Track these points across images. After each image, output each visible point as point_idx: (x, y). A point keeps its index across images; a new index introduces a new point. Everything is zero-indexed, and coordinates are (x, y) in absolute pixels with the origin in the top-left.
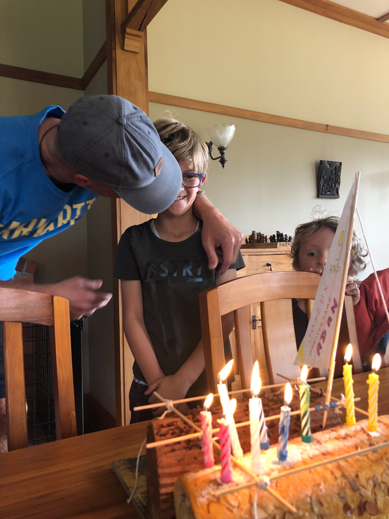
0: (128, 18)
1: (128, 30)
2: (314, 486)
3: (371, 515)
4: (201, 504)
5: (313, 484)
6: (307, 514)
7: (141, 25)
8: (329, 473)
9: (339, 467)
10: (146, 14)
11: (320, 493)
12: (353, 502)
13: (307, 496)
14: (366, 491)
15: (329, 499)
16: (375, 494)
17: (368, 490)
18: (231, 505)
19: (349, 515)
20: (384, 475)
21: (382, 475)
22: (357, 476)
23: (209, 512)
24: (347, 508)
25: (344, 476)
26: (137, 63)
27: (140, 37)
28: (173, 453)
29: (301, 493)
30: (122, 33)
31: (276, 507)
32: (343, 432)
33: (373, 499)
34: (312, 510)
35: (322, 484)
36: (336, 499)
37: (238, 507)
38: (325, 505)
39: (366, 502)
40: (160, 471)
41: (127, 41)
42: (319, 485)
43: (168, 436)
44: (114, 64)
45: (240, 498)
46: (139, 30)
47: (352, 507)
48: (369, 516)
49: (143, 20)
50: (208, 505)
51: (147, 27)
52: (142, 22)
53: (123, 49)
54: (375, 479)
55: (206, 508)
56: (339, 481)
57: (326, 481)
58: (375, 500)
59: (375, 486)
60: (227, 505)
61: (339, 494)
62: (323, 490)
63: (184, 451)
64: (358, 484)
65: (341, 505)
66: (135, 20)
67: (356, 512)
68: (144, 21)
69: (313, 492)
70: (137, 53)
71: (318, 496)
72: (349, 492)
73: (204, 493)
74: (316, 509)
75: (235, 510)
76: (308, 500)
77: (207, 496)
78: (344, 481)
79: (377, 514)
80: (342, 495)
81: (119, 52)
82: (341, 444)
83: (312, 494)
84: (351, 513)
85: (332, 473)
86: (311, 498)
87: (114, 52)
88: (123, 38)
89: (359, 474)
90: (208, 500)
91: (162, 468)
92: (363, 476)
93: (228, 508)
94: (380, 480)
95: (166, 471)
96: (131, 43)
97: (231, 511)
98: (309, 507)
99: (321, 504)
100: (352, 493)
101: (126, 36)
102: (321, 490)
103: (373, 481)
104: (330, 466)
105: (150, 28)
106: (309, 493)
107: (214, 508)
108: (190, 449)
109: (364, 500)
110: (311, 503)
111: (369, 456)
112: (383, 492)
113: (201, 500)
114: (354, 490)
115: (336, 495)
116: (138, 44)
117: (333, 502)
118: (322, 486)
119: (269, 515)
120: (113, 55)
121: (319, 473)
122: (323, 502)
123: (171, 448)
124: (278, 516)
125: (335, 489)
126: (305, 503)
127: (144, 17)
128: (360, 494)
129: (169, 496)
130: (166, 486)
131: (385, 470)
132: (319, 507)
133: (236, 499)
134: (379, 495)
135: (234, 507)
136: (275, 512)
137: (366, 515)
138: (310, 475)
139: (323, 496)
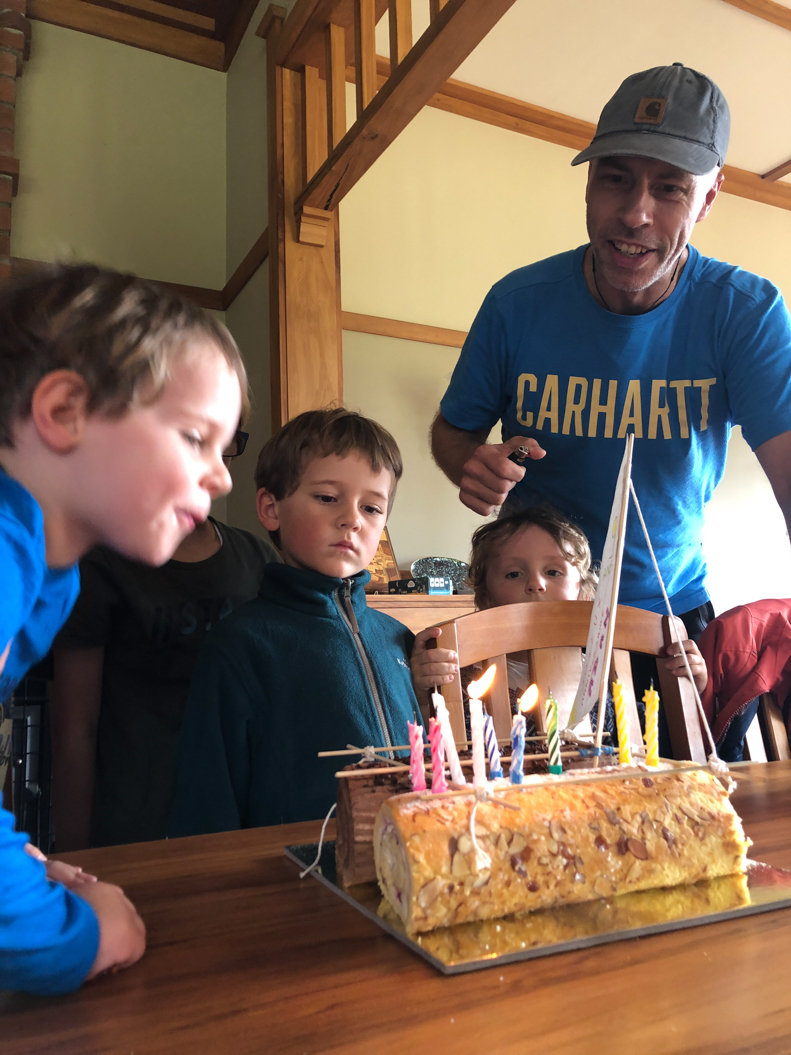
0: (306, 191)
1: (307, 210)
2: (556, 811)
3: (637, 858)
4: (405, 815)
5: (555, 809)
6: (543, 838)
7: (329, 200)
8: (579, 800)
9: (593, 797)
10: (338, 184)
11: (563, 820)
12: (610, 836)
13: (544, 819)
14: (630, 827)
15: (575, 827)
16: (643, 832)
17: (633, 826)
18: (443, 818)
19: (603, 850)
20: (659, 812)
21: (655, 812)
22: (619, 809)
23: (414, 820)
24: (600, 841)
26: (322, 262)
27: (327, 219)
29: (537, 816)
30: (295, 214)
31: (501, 827)
33: (639, 837)
34: (551, 835)
35: (568, 809)
36: (585, 831)
37: (452, 821)
38: (570, 832)
39: (627, 840)
40: (355, 814)
41: (304, 228)
42: (562, 811)
44: (281, 266)
45: (455, 814)
46: (326, 208)
47: (609, 841)
48: (633, 858)
49: (334, 192)
50: (414, 816)
51: (340, 203)
52: (331, 196)
53: (297, 240)
54: (644, 815)
55: (411, 819)
56: (592, 811)
57: (572, 807)
58: (643, 839)
59: (643, 822)
60: (438, 818)
61: (590, 825)
62: (568, 817)
64: (618, 818)
65: (592, 837)
66: (320, 193)
67: (614, 848)
68: (334, 195)
69: (553, 818)
70: (321, 246)
71: (560, 821)
72: (604, 825)
73: (409, 805)
74: (556, 835)
75: (448, 824)
76: (546, 824)
77: (414, 809)
78: (598, 811)
79: (647, 859)
80: (595, 825)
81: (290, 246)
82: (602, 775)
84: (607, 847)
85: (583, 801)
86: (550, 822)
87: (281, 245)
88: (298, 222)
89: (622, 807)
90: (414, 812)
92: (627, 810)
93: (439, 821)
94: (651, 817)
96: (310, 231)
97: (443, 824)
98: (547, 831)
99: (564, 831)
100: (609, 826)
101: (303, 219)
102: (565, 817)
103: (641, 816)
104: (580, 793)
105: (343, 205)
106: (549, 817)
107: (421, 819)
109: (625, 837)
110: (549, 828)
111: (640, 790)
112: (656, 831)
113: (405, 811)
114: (612, 822)
115: (586, 825)
116: (323, 232)
117: (580, 831)
118: (568, 813)
119: (492, 833)
120: (280, 250)
121: (564, 801)
122: (567, 829)
123: (369, 789)
124: (503, 837)
125: (586, 818)
126: (541, 826)
127: (334, 188)
128: (621, 828)
129: (367, 846)
130: (363, 833)
131: (661, 807)
132: (561, 833)
133: (451, 814)
134: (649, 835)
135: (447, 820)
136: (501, 830)
137: (629, 856)
138: (552, 801)
139: (567, 823)
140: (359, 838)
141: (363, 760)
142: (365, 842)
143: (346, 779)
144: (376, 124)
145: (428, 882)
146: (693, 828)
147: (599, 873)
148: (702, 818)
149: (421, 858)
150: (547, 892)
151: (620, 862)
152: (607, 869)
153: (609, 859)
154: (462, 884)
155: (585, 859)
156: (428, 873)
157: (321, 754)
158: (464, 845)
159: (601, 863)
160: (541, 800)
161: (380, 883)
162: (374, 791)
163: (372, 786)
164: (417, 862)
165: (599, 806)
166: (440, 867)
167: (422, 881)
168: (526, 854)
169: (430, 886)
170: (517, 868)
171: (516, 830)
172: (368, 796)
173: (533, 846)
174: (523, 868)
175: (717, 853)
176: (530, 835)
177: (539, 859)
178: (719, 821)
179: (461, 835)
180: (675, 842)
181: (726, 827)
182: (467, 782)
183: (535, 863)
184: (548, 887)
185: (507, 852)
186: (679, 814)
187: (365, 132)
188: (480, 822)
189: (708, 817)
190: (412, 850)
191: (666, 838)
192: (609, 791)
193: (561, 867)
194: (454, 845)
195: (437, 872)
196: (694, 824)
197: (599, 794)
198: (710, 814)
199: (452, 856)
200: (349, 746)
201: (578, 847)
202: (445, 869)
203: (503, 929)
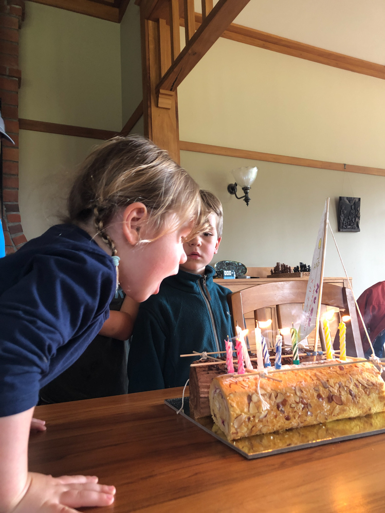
0: (161, 82)
1: (161, 91)
2: (298, 382)
3: (337, 404)
4: (226, 384)
6: (292, 395)
7: (173, 86)
8: (309, 377)
9: (315, 375)
10: (177, 78)
11: (302, 386)
12: (324, 394)
13: (292, 386)
14: (333, 389)
15: (307, 389)
16: (340, 392)
17: (335, 389)
19: (321, 400)
20: (347, 382)
21: (345, 382)
22: (328, 381)
23: (230, 387)
24: (319, 396)
26: (169, 117)
27: (171, 96)
29: (289, 384)
30: (156, 94)
31: (272, 390)
33: (338, 394)
34: (296, 393)
35: (303, 381)
36: (311, 390)
37: (248, 387)
38: (304, 392)
39: (332, 396)
40: (200, 384)
41: (160, 100)
42: (301, 382)
44: (149, 119)
45: (250, 384)
46: (171, 90)
47: (323, 396)
48: (335, 404)
49: (175, 82)
50: (230, 385)
51: (178, 88)
52: (174, 84)
53: (157, 106)
54: (340, 383)
56: (315, 382)
57: (306, 380)
58: (340, 395)
59: (340, 387)
61: (314, 388)
62: (304, 385)
64: (328, 385)
65: (316, 394)
66: (168, 83)
67: (326, 400)
68: (175, 84)
69: (297, 385)
70: (169, 109)
71: (300, 387)
72: (321, 388)
73: (227, 380)
74: (298, 394)
76: (293, 388)
78: (318, 382)
79: (342, 404)
80: (317, 389)
81: (154, 110)
82: (318, 365)
84: (323, 399)
85: (311, 377)
86: (295, 387)
87: (149, 109)
88: (158, 97)
89: (329, 380)
90: (230, 383)
91: (202, 382)
92: (332, 381)
93: (242, 387)
94: (344, 384)
95: (204, 384)
96: (163, 102)
97: (244, 388)
98: (294, 391)
100: (324, 389)
101: (160, 95)
102: (302, 385)
103: (339, 384)
104: (309, 373)
105: (180, 88)
106: (295, 385)
107: (233, 386)
109: (332, 394)
110: (295, 390)
111: (338, 372)
112: (346, 391)
113: (226, 382)
114: (325, 387)
115: (312, 388)
116: (170, 102)
117: (310, 392)
118: (303, 383)
119: (268, 392)
120: (149, 111)
121: (302, 377)
122: (303, 390)
123: (206, 372)
124: (273, 394)
125: (312, 385)
126: (291, 389)
127: (174, 80)
128: (329, 390)
129: (206, 399)
130: (204, 393)
131: (348, 380)
132: (300, 393)
133: (247, 384)
134: (343, 393)
135: (246, 387)
136: (272, 391)
137: (334, 403)
138: (295, 377)
139: (303, 388)
140: (202, 396)
141: (202, 358)
142: (205, 397)
143: (195, 368)
144: (195, 47)
145: (238, 416)
146: (364, 390)
147: (319, 411)
148: (368, 385)
149: (235, 405)
150: (294, 420)
151: (329, 406)
152: (324, 410)
153: (324, 405)
154: (254, 417)
155: (312, 405)
156: (238, 412)
157: (181, 356)
158: (255, 398)
159: (320, 407)
160: (290, 377)
161: (213, 417)
162: (208, 373)
163: (207, 371)
164: (233, 407)
165: (318, 379)
166: (244, 410)
167: (235, 416)
168: (284, 403)
169: (239, 418)
170: (280, 409)
171: (279, 391)
172: (206, 375)
173: (287, 399)
174: (283, 409)
175: (376, 402)
176: (286, 393)
177: (291, 405)
178: (377, 386)
179: (253, 394)
180: (355, 396)
181: (380, 389)
182: (254, 368)
183: (289, 407)
184: (295, 418)
185: (275, 402)
186: (357, 383)
187: (190, 51)
188: (262, 388)
189: (371, 384)
190: (230, 401)
191: (351, 394)
192: (323, 372)
193: (301, 409)
194: (250, 398)
195: (242, 411)
196: (365, 388)
197: (318, 373)
198: (372, 383)
199: (249, 404)
200: (194, 352)
201: (309, 399)
202: (246, 410)
203: (274, 438)
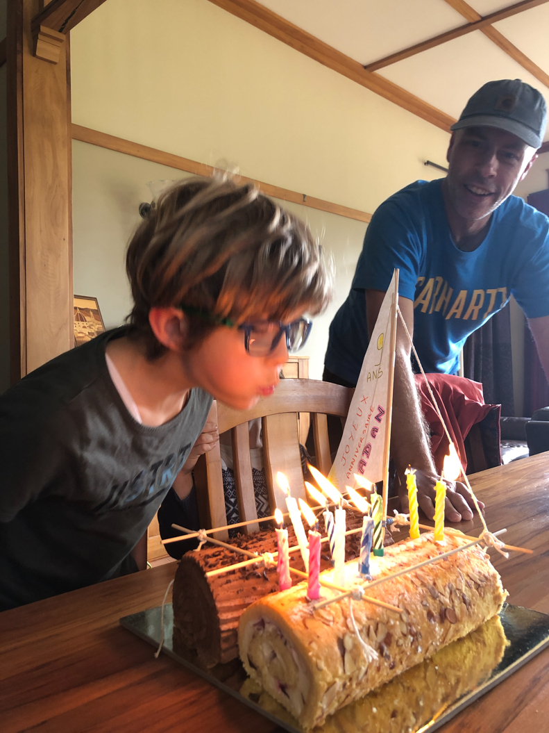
0: (42, 15)
1: (43, 29)
2: (399, 595)
3: (451, 623)
4: (296, 621)
5: (398, 593)
6: (398, 623)
7: (64, 24)
8: (410, 582)
9: (417, 576)
10: (74, 12)
11: (406, 602)
12: (434, 610)
13: (394, 605)
15: (413, 606)
16: (453, 602)
17: (446, 597)
18: (326, 619)
19: (433, 622)
21: (456, 582)
22: (435, 584)
23: (306, 627)
24: (430, 615)
25: (423, 584)
26: (55, 77)
27: (61, 41)
28: (229, 585)
30: (32, 31)
31: (368, 618)
32: (411, 544)
33: (451, 605)
34: (401, 619)
35: (406, 592)
36: (419, 607)
37: (334, 621)
38: (412, 613)
39: (446, 610)
40: (218, 605)
41: (40, 44)
42: (403, 594)
43: (219, 565)
44: (19, 74)
46: (60, 31)
47: (435, 614)
48: (448, 623)
49: (69, 18)
50: (304, 622)
51: (71, 31)
52: (67, 21)
53: (33, 53)
54: (451, 586)
55: (302, 625)
56: (420, 590)
57: (408, 590)
58: (453, 606)
59: (451, 593)
60: (323, 620)
61: (422, 602)
62: (408, 599)
63: (241, 581)
64: (437, 592)
65: (425, 612)
67: (438, 619)
68: (69, 21)
70: (55, 63)
71: (404, 604)
72: (429, 600)
74: (404, 618)
75: (331, 624)
76: (397, 609)
77: (300, 614)
78: (425, 589)
79: (456, 622)
80: (425, 603)
81: (27, 58)
82: (413, 555)
83: (399, 603)
85: (412, 582)
86: (398, 607)
87: (19, 56)
88: (35, 39)
89: (436, 582)
90: (301, 617)
91: (221, 601)
92: (440, 583)
93: (324, 623)
94: (454, 587)
95: (226, 604)
96: (45, 48)
97: (328, 625)
98: (398, 615)
99: (408, 613)
100: (433, 601)
101: (40, 36)
102: (406, 599)
103: (449, 587)
104: (408, 575)
107: (309, 623)
108: (247, 578)
109: (443, 608)
110: (399, 612)
111: (442, 564)
112: (459, 598)
115: (419, 603)
116: (57, 51)
117: (418, 611)
118: (407, 595)
119: (364, 626)
120: (19, 60)
121: (401, 584)
122: (410, 610)
124: (372, 627)
125: (418, 597)
126: (394, 612)
127: (70, 14)
128: (440, 601)
130: (227, 622)
131: (458, 577)
132: (407, 615)
133: (329, 613)
134: (457, 602)
135: (330, 621)
136: (369, 622)
138: (394, 586)
139: (408, 604)
145: (332, 684)
146: (477, 589)
147: (430, 642)
148: (481, 581)
149: (322, 665)
150: (401, 667)
151: (442, 630)
152: (436, 637)
153: (437, 629)
154: (351, 679)
155: (423, 634)
156: (329, 678)
158: (348, 643)
159: (432, 633)
164: (320, 670)
166: (337, 672)
167: (326, 687)
168: (388, 639)
169: (331, 690)
170: (384, 654)
171: (378, 619)
172: (226, 586)
173: (391, 631)
174: (388, 653)
175: (490, 607)
176: (388, 622)
177: (397, 642)
178: (490, 580)
179: (344, 635)
180: (470, 605)
181: (495, 585)
183: (395, 646)
184: (401, 663)
185: (376, 642)
186: (468, 580)
189: (484, 579)
190: (314, 659)
191: (465, 602)
192: (425, 569)
193: (410, 644)
194: (341, 643)
195: (335, 675)
196: (478, 586)
197: (421, 573)
198: (484, 576)
199: (343, 656)
201: (418, 625)
202: (340, 671)
